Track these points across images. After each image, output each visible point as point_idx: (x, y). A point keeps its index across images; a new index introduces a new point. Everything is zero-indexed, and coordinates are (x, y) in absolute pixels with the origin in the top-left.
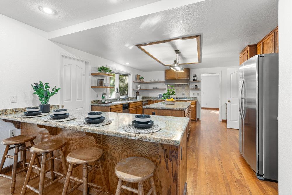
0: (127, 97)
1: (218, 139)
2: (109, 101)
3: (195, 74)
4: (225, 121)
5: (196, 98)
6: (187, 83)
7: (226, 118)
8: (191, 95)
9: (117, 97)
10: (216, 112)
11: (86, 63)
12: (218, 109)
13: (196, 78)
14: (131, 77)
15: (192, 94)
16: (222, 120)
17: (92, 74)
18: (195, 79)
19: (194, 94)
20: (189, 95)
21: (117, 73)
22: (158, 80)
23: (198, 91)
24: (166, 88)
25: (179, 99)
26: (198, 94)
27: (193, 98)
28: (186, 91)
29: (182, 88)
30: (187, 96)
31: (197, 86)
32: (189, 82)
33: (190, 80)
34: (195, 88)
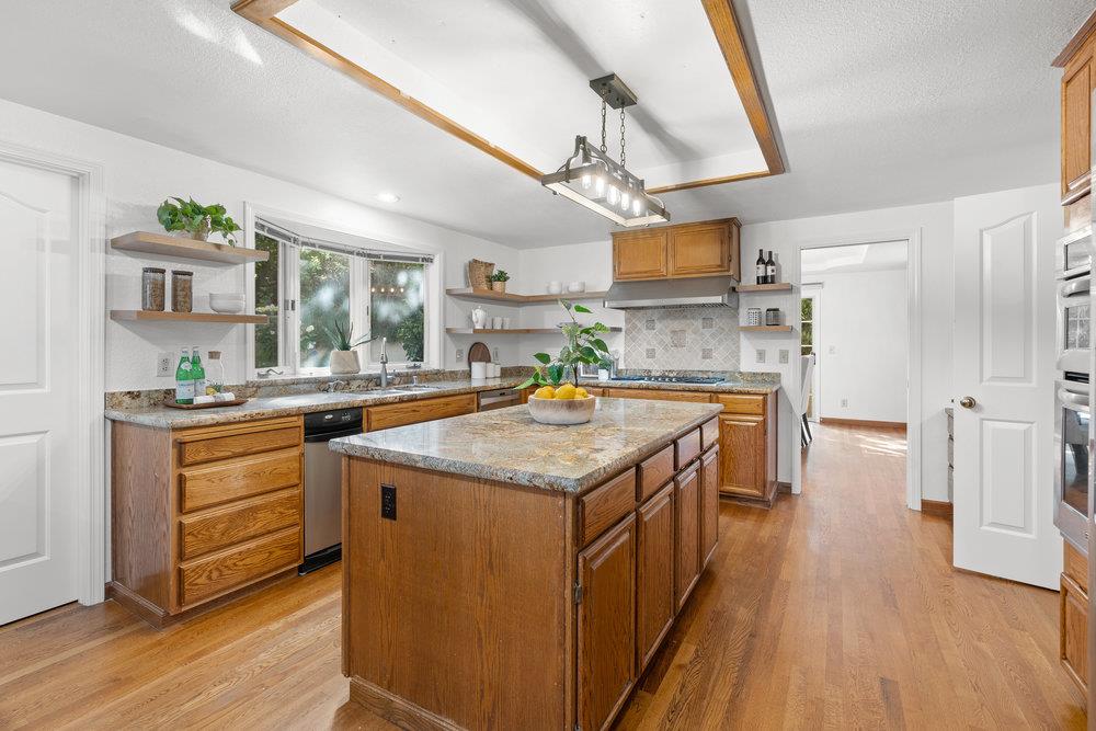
0: (415, 367)
1: (883, 681)
2: (229, 397)
3: (766, 251)
4: (941, 512)
5: (774, 378)
6: (718, 299)
7: (951, 493)
8: (748, 364)
9: (340, 369)
10: (891, 445)
11: (77, 180)
12: (900, 429)
13: (770, 268)
14: (434, 270)
15: (750, 357)
16: (925, 504)
17: (117, 245)
18: (769, 273)
19: (761, 355)
20: (738, 361)
21: (352, 253)
22: (584, 284)
23: (787, 342)
24: (622, 325)
25: (679, 380)
26: (784, 357)
27: (760, 378)
28: (720, 342)
29: (698, 323)
30: (728, 367)
31: (777, 310)
32: (734, 289)
33: (743, 283)
34: (764, 323)
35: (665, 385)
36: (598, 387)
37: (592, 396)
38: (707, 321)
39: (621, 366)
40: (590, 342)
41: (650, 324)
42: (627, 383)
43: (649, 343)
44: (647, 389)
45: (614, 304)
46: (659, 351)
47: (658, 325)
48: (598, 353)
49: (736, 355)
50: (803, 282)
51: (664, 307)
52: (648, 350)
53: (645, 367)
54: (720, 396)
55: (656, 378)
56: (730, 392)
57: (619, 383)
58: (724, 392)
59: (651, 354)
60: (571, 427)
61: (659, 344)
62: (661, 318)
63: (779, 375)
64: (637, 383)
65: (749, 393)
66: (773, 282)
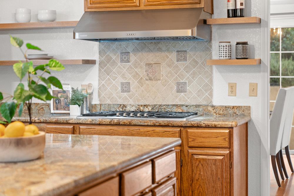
5: (244, 111)
6: (188, 33)
8: (220, 96)
15: (222, 91)
19: (232, 89)
20: (211, 95)
24: (95, 57)
25: (151, 114)
26: (253, 90)
27: (231, 111)
28: (194, 75)
29: (173, 56)
30: (201, 101)
31: (245, 43)
32: (205, 22)
33: (215, 16)
34: (234, 56)
35: (136, 120)
36: (67, 123)
37: (42, 133)
38: (182, 55)
39: (95, 101)
40: (44, 80)
41: (125, 56)
42: (98, 119)
43: (123, 76)
44: (118, 124)
45: (85, 35)
46: (134, 84)
47: (133, 58)
48: (52, 89)
49: (209, 88)
50: (271, 12)
51: (137, 39)
52: (122, 84)
53: (120, 102)
54: (190, 130)
55: (128, 114)
56: (198, 127)
57: (89, 119)
58: (192, 127)
59: (126, 87)
60: (19, 165)
61: (134, 77)
62: (136, 50)
63: (249, 108)
64: (108, 119)
65: (215, 127)
66: (242, 16)
